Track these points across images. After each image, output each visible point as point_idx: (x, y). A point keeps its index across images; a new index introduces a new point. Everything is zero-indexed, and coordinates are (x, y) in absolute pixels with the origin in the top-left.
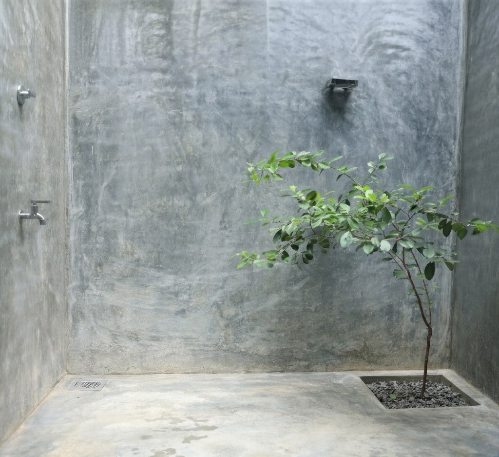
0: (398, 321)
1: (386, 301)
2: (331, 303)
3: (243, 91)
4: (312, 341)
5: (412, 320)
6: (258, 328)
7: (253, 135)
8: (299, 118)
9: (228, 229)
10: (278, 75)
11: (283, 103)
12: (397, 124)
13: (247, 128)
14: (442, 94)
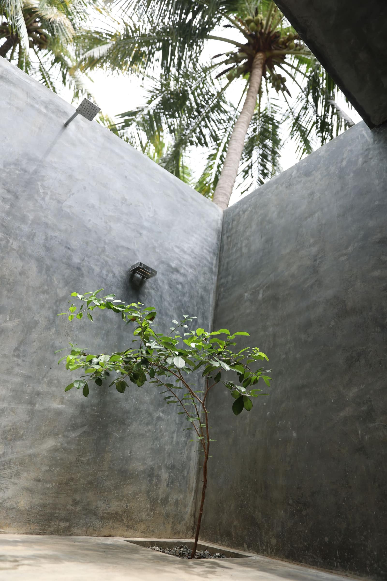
0: (157, 485)
1: (150, 463)
2: (103, 457)
3: (69, 246)
4: (78, 497)
5: (167, 485)
6: (25, 474)
7: (67, 283)
8: (106, 284)
9: (22, 358)
10: (97, 248)
11: (97, 269)
12: (173, 316)
13: (64, 276)
14: (201, 307)
